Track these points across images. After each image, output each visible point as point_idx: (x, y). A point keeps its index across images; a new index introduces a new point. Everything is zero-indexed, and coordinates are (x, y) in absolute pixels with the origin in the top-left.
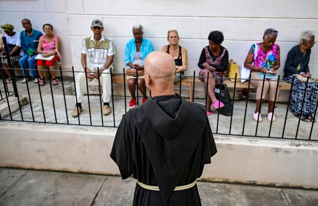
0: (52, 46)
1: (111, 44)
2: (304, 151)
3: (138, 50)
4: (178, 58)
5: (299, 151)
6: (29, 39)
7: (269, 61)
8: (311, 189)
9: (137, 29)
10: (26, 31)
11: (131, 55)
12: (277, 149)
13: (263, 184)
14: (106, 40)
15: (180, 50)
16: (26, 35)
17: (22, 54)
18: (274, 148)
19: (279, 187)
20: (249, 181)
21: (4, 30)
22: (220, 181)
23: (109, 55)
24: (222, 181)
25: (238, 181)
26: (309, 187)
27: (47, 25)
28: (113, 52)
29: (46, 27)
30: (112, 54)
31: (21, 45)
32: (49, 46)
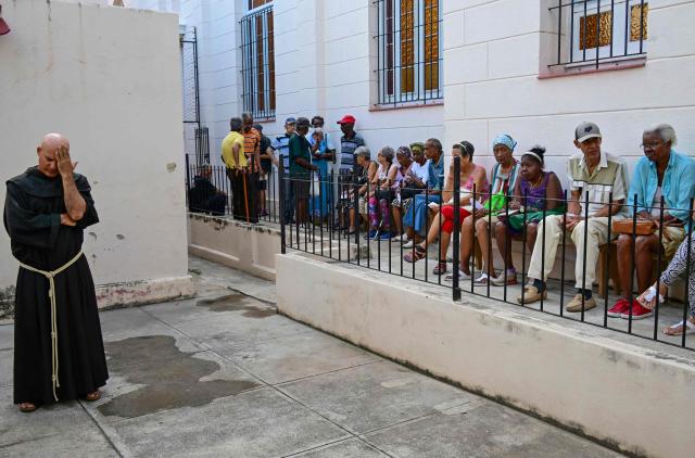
1: (619, 174)
2: (666, 368)
5: (654, 365)
12: (613, 353)
20: (572, 423)
24: (527, 409)
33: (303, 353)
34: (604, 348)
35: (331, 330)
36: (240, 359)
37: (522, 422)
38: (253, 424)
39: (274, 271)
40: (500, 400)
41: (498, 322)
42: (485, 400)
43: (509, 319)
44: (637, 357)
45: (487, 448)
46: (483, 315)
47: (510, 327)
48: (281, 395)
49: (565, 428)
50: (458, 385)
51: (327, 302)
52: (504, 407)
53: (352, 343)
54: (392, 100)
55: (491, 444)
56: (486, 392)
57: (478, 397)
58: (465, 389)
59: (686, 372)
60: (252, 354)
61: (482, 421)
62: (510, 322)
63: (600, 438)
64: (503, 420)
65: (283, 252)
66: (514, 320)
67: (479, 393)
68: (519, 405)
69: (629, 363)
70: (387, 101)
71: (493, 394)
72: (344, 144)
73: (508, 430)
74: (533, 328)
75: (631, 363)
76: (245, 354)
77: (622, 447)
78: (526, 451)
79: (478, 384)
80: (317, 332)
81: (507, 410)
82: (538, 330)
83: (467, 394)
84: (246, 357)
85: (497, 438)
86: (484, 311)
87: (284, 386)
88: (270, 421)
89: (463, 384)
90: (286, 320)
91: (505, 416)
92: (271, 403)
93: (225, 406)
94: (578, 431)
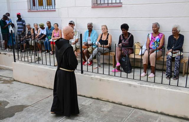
0: (57, 35)
1: (77, 33)
2: (143, 87)
3: (89, 36)
4: (106, 40)
5: (141, 86)
6: (50, 31)
7: (156, 41)
8: (150, 111)
9: (89, 24)
10: (48, 28)
11: (86, 38)
12: (130, 84)
13: (125, 104)
14: (75, 31)
15: (108, 36)
16: (48, 29)
17: (46, 39)
18: (129, 84)
19: (133, 107)
20: (119, 102)
21: (40, 26)
22: (105, 100)
23: (76, 38)
24: (106, 100)
25: (114, 102)
26: (149, 110)
27: (56, 24)
28: (78, 37)
29: (55, 25)
30: (78, 38)
31: (47, 34)
32: (56, 35)
33: (32, 93)
34: (127, 84)
35: (37, 84)
36: (13, 98)
37: (106, 104)
38: (33, 119)
39: (12, 68)
40: (98, 99)
41: (97, 79)
42: (93, 99)
43: (100, 78)
44: (136, 85)
45: (102, 113)
46: (92, 77)
47: (100, 80)
48: (36, 108)
49: (117, 104)
50: (84, 96)
51: (35, 76)
52: (100, 101)
53: (46, 88)
54: (36, 8)
55: (102, 111)
56: (93, 97)
57: (91, 99)
58: (87, 97)
59: (148, 87)
60: (16, 96)
61: (96, 105)
62: (100, 79)
63: (127, 105)
64: (101, 104)
65: (15, 61)
66: (101, 78)
67: (91, 98)
68: (104, 99)
69: (134, 86)
70: (34, 8)
71: (95, 98)
72: (18, 22)
73: (104, 107)
74: (107, 80)
75: (135, 86)
76: (14, 96)
77: (132, 106)
78: (111, 112)
79: (91, 95)
80: (32, 86)
81: (101, 101)
82: (109, 80)
83: (88, 98)
84: (15, 98)
85: (103, 110)
86: (92, 76)
87: (34, 105)
88: (39, 117)
89: (86, 96)
90: (19, 83)
91: (101, 103)
92: (34, 111)
93: (20, 115)
94: (121, 104)
